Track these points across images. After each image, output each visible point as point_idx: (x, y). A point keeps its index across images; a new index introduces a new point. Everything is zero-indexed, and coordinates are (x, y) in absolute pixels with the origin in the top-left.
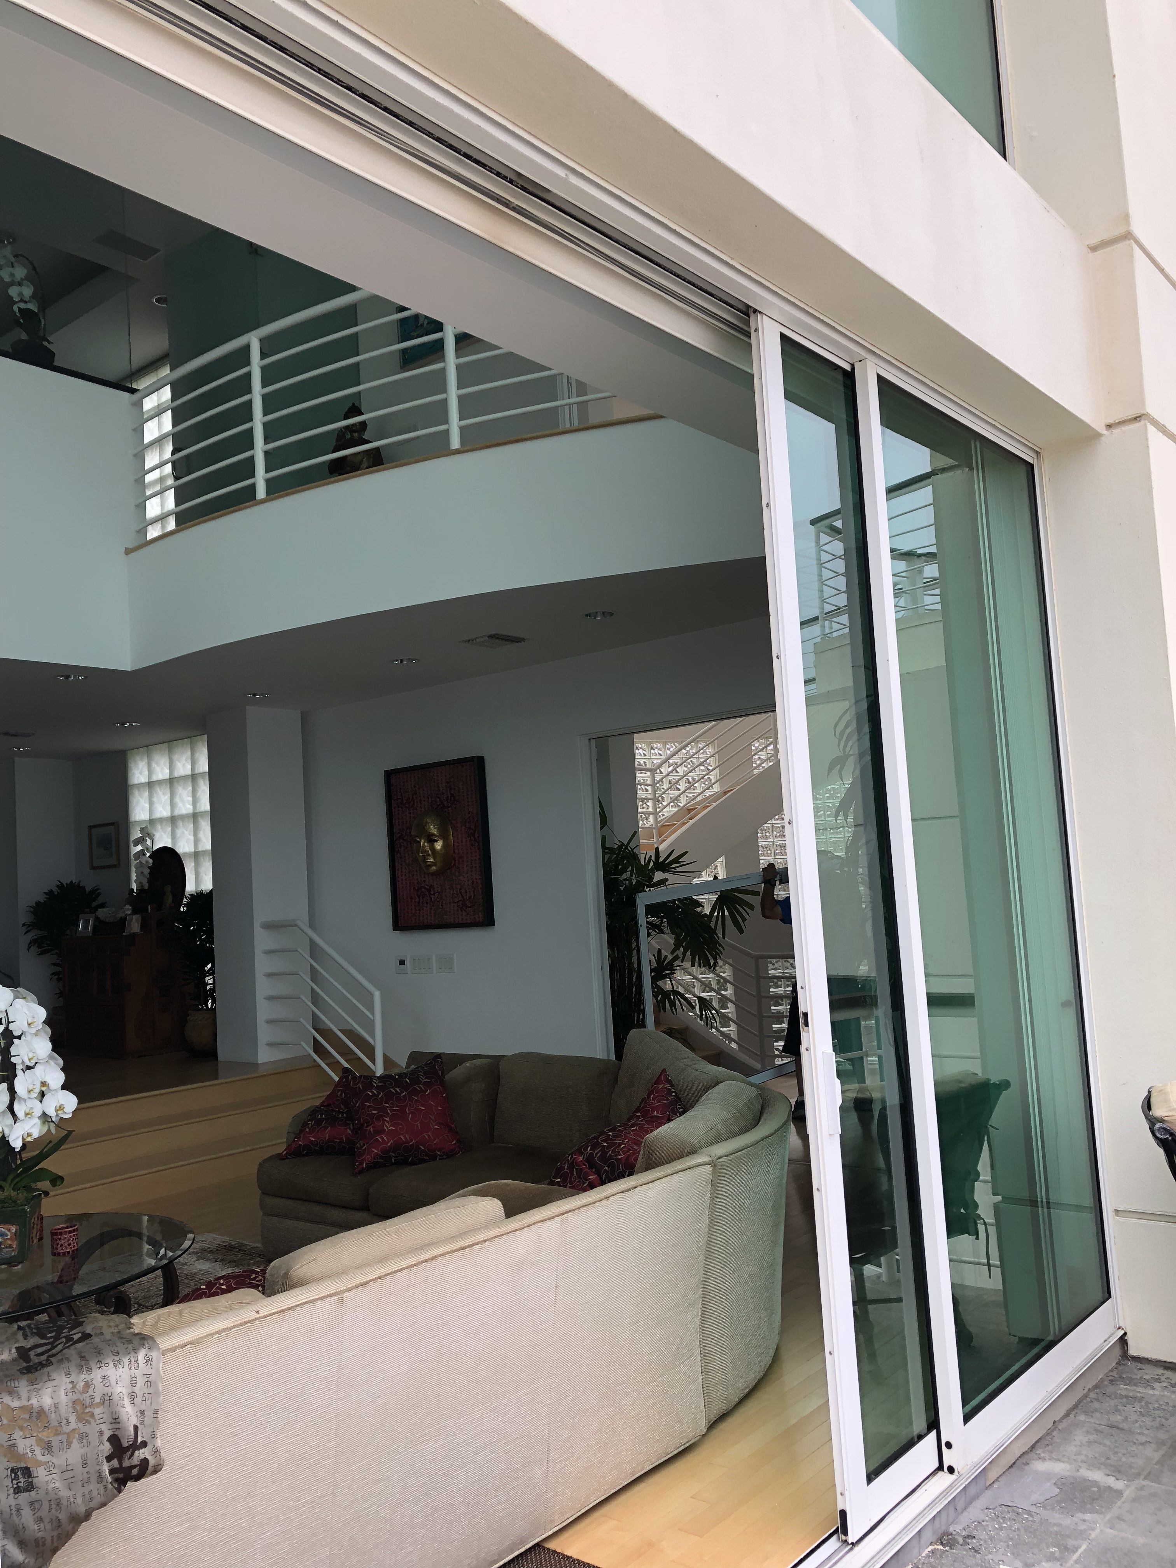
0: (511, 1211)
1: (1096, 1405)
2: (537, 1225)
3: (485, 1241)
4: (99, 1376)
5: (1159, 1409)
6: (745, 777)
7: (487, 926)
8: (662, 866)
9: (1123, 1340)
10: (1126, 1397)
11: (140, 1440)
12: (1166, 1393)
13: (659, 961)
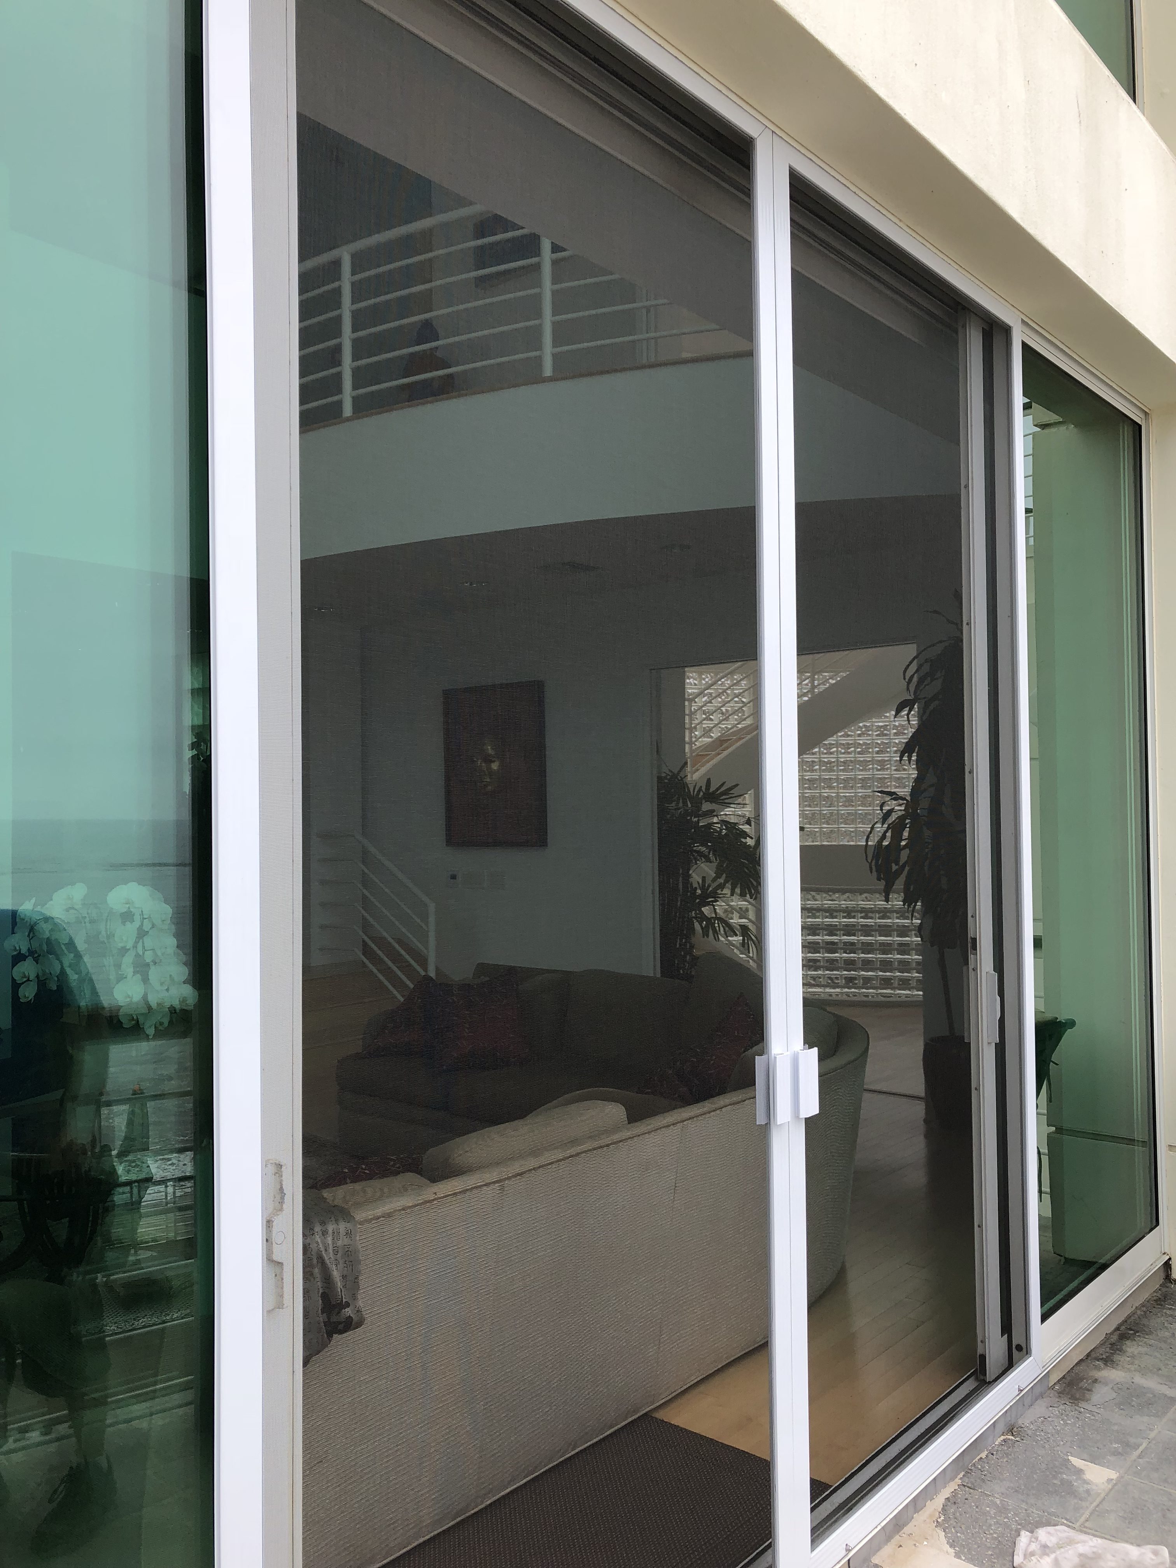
0: (634, 1117)
1: (1144, 1321)
2: (662, 1130)
3: (620, 1141)
4: (314, 1242)
7: (540, 846)
8: (711, 797)
9: (1167, 1265)
11: (345, 1301)
13: (703, 888)
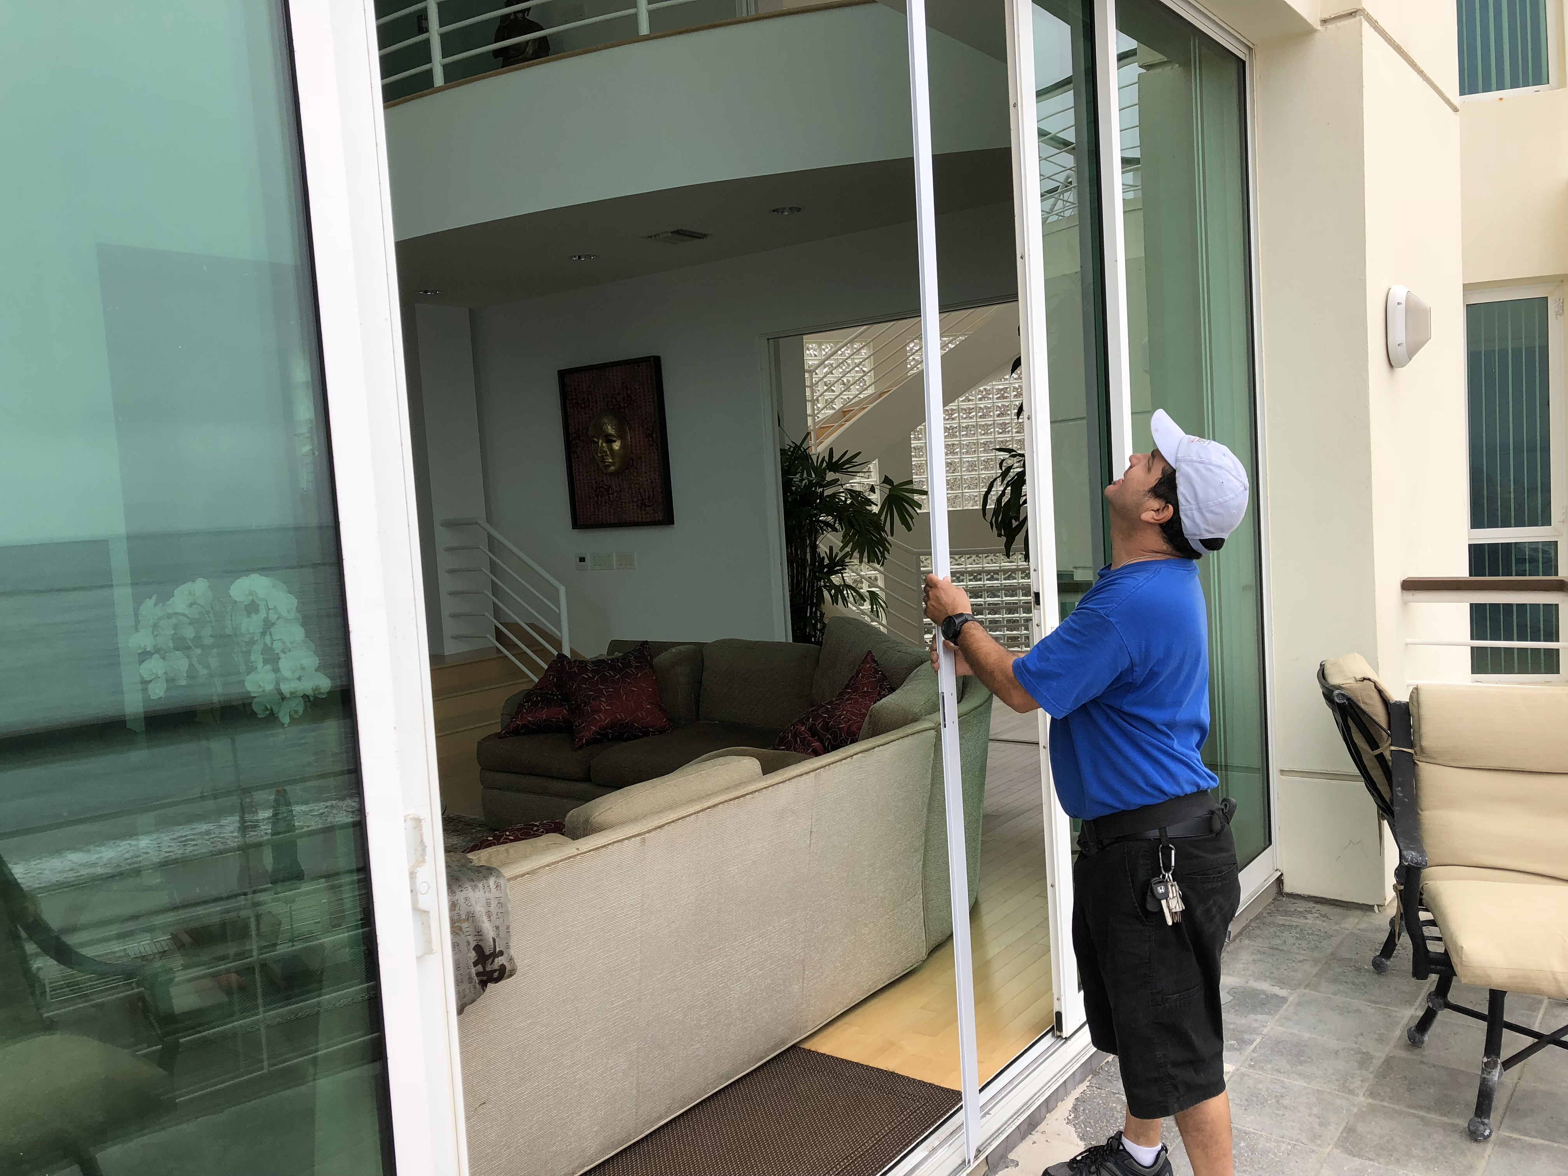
0: (768, 768)
1: (1258, 932)
2: (796, 779)
3: (755, 792)
4: (462, 897)
5: (1313, 934)
6: (903, 378)
7: (668, 524)
8: (835, 466)
9: (1280, 881)
10: (1283, 925)
11: (498, 950)
12: (1317, 922)
13: (831, 558)
